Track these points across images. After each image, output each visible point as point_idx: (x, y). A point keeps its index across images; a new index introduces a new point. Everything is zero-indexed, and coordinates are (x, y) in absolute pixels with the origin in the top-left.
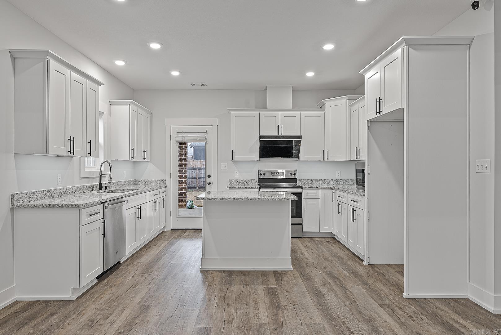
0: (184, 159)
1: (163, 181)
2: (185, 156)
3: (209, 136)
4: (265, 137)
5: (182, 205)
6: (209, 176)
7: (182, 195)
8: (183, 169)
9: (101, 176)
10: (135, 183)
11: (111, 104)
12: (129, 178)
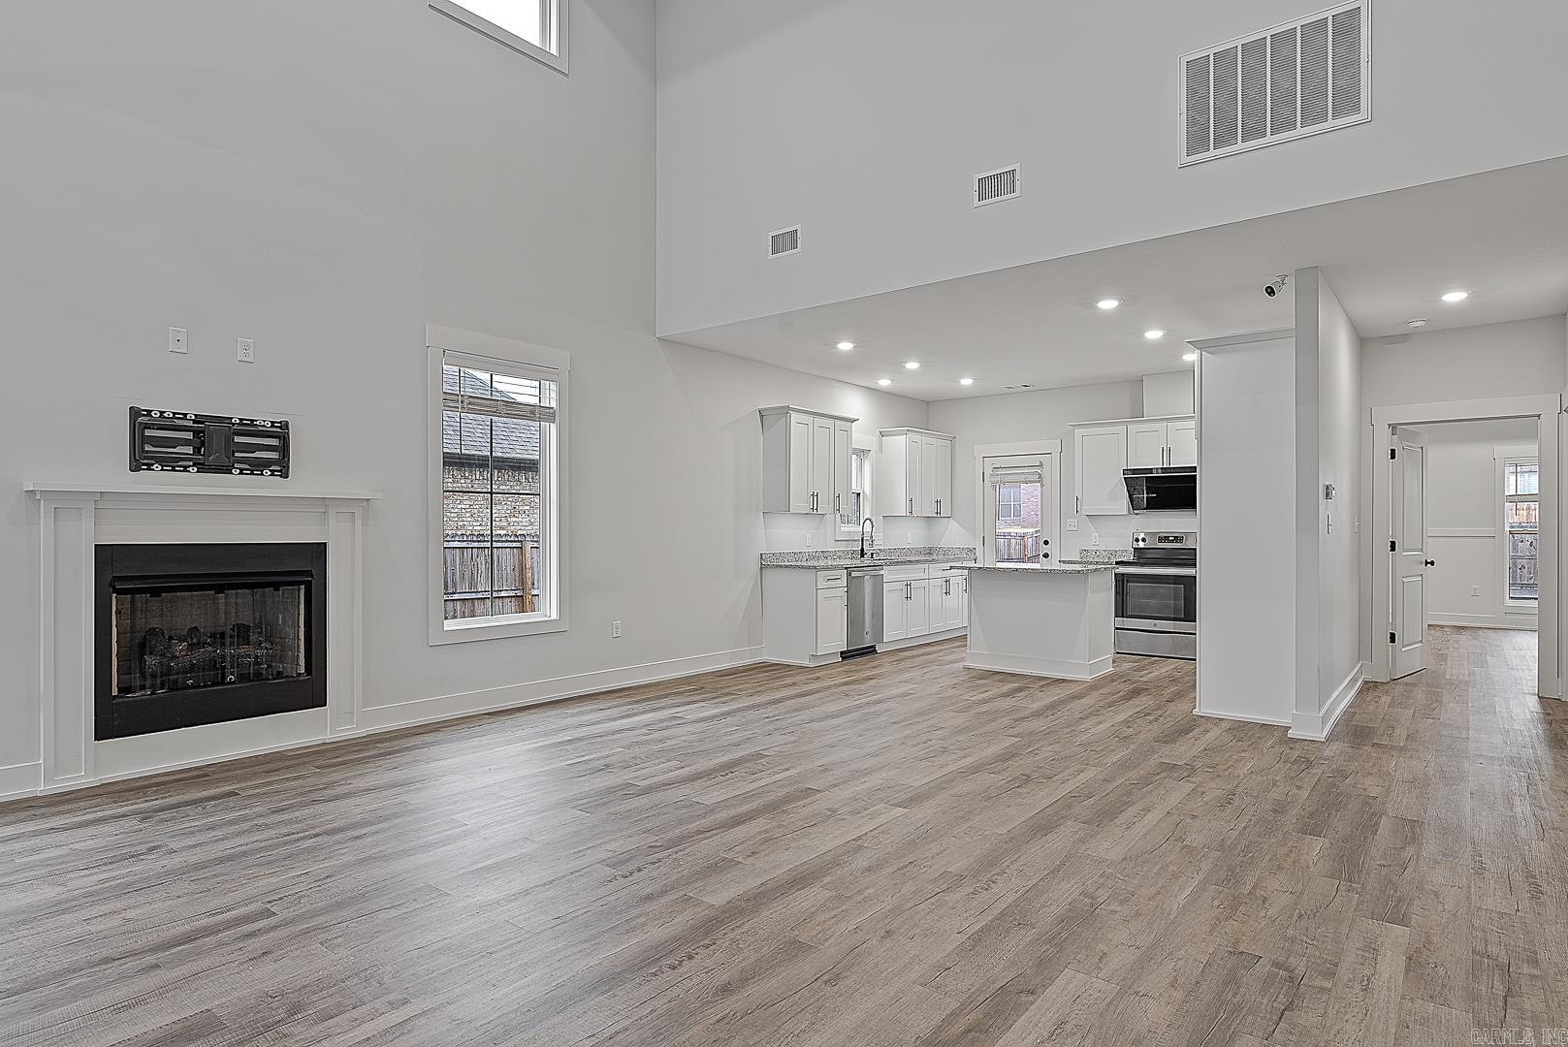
1: (973, 550)
3: (1046, 472)
4: (1134, 471)
6: (1046, 543)
9: (862, 539)
10: (930, 551)
11: (882, 434)
12: (919, 544)
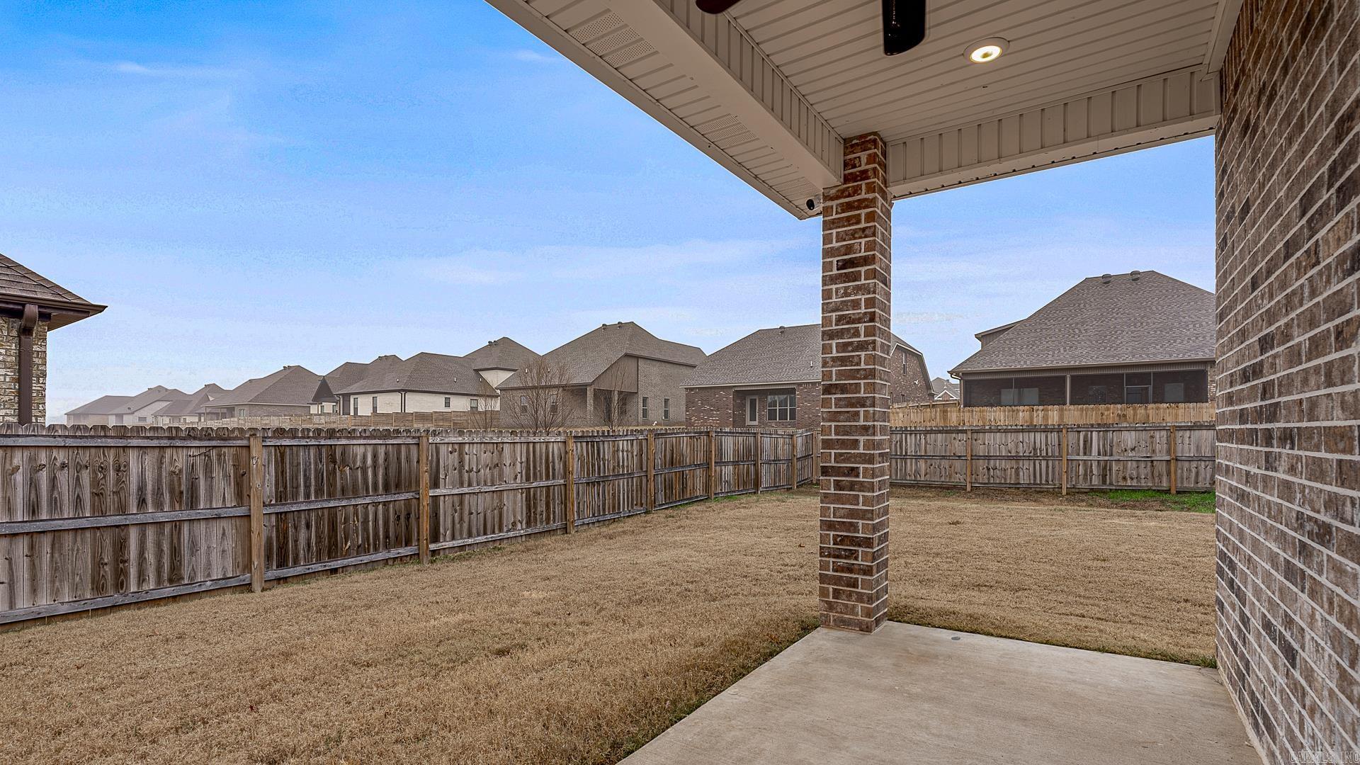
0: (862, 346)
2: (870, 332)
5: (852, 610)
7: (853, 555)
8: (861, 403)
